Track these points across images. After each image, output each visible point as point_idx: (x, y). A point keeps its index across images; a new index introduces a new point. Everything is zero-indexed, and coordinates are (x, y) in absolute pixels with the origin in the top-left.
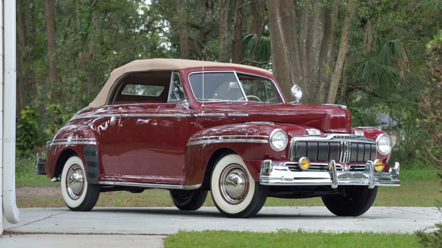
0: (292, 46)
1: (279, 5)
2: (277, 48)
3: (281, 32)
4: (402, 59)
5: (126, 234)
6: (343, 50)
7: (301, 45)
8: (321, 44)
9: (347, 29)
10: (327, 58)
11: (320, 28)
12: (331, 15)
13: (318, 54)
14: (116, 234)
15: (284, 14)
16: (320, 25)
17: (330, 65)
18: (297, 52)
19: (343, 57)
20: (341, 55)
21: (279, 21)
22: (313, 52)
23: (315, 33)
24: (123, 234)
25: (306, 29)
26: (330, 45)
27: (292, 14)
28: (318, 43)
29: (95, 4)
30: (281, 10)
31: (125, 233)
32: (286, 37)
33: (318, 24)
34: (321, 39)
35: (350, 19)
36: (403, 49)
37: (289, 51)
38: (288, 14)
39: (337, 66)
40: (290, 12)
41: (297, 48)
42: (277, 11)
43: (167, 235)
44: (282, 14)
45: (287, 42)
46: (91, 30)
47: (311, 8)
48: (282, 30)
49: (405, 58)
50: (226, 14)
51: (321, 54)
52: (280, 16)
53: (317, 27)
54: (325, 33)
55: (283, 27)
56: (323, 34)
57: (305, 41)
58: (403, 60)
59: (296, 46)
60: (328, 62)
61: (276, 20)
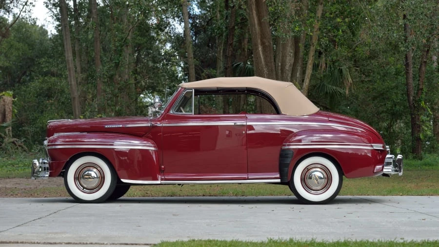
0: (270, 68)
1: (260, 36)
2: (259, 69)
3: (262, 57)
4: (347, 81)
5: (107, 244)
6: (309, 71)
7: (277, 67)
8: (292, 67)
9: (312, 55)
10: (296, 77)
11: (291, 54)
12: (300, 45)
13: (290, 75)
14: (96, 243)
15: (264, 44)
16: (292, 53)
17: (299, 83)
18: (274, 73)
19: (309, 76)
20: (308, 75)
21: (260, 49)
22: (286, 73)
23: (288, 58)
24: (103, 244)
25: (281, 55)
26: (299, 68)
27: (270, 43)
28: (290, 66)
29: (125, 41)
30: (261, 40)
31: (105, 243)
32: (265, 61)
33: (290, 51)
34: (292, 63)
35: (314, 48)
36: (348, 73)
37: (268, 71)
38: (267, 44)
39: (304, 84)
40: (269, 42)
41: (274, 70)
42: (259, 41)
43: (150, 244)
44: (263, 44)
45: (266, 65)
46: (121, 59)
47: (285, 37)
48: (263, 56)
49: (350, 80)
50: (222, 51)
51: (292, 74)
52: (261, 45)
53: (289, 54)
54: (295, 59)
55: (263, 54)
56: (293, 59)
57: (280, 64)
58: (349, 82)
59: (274, 68)
60: (298, 80)
61: (258, 47)
